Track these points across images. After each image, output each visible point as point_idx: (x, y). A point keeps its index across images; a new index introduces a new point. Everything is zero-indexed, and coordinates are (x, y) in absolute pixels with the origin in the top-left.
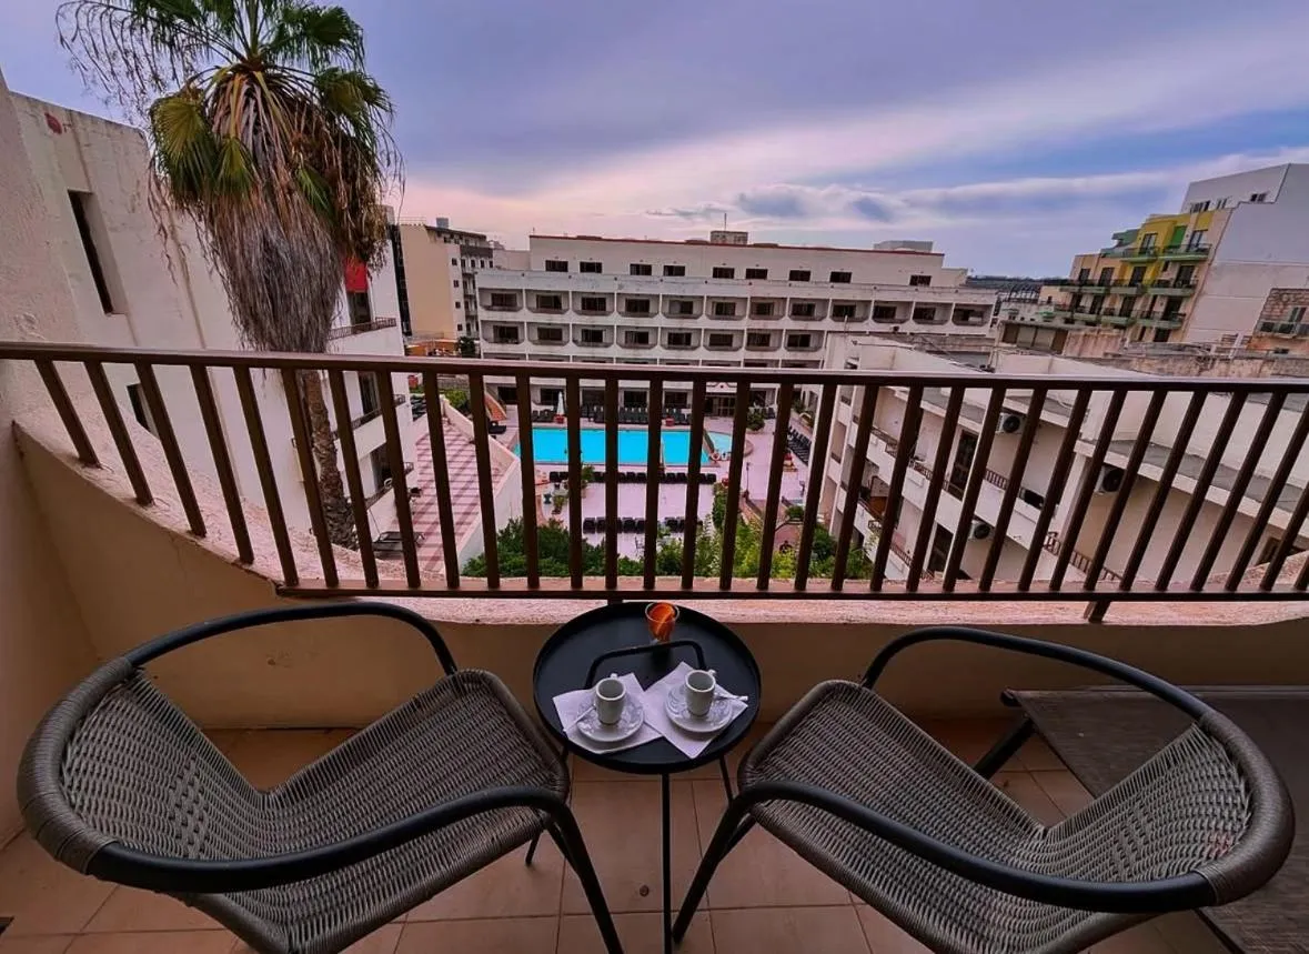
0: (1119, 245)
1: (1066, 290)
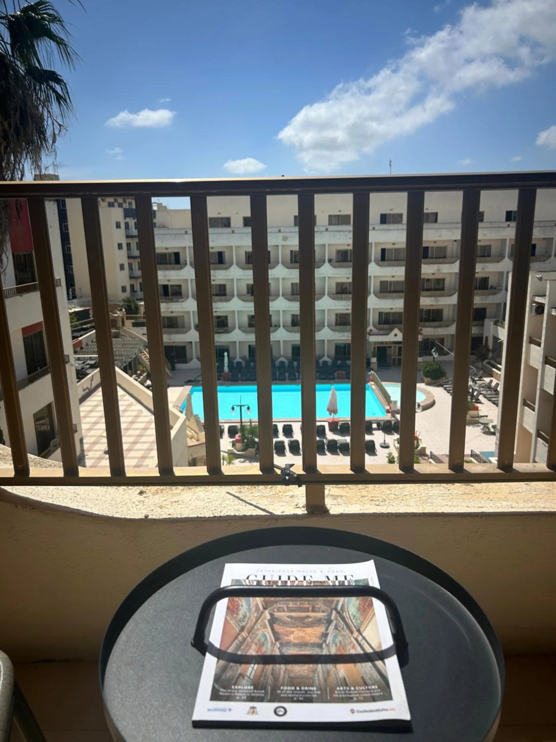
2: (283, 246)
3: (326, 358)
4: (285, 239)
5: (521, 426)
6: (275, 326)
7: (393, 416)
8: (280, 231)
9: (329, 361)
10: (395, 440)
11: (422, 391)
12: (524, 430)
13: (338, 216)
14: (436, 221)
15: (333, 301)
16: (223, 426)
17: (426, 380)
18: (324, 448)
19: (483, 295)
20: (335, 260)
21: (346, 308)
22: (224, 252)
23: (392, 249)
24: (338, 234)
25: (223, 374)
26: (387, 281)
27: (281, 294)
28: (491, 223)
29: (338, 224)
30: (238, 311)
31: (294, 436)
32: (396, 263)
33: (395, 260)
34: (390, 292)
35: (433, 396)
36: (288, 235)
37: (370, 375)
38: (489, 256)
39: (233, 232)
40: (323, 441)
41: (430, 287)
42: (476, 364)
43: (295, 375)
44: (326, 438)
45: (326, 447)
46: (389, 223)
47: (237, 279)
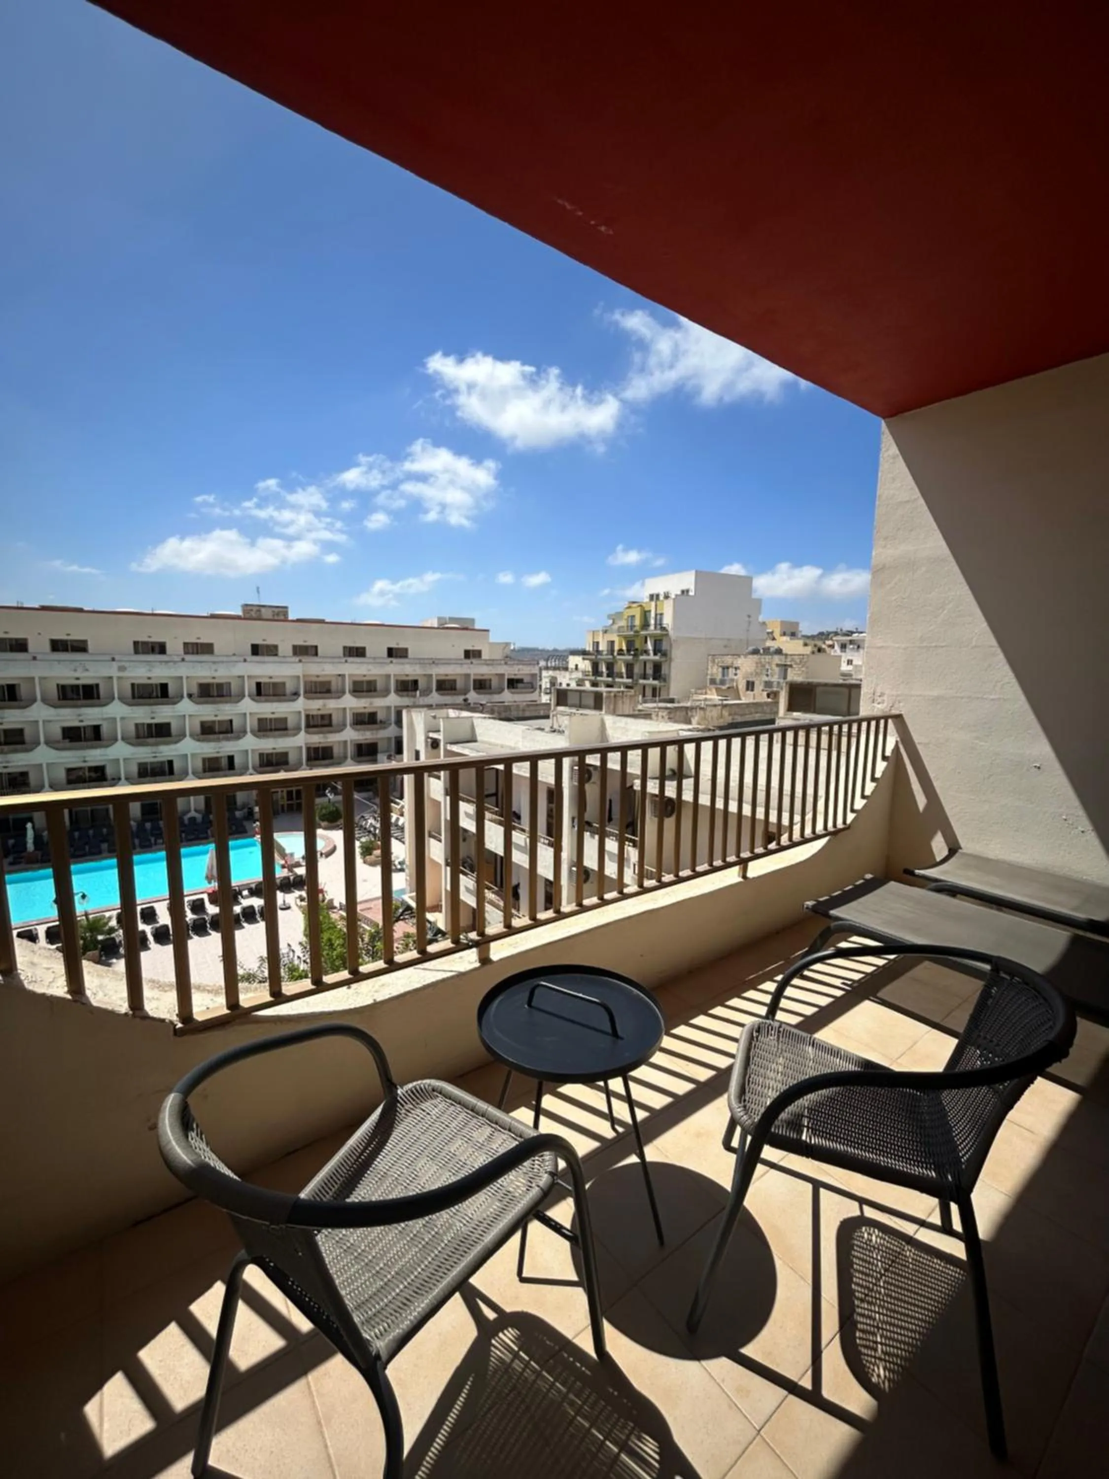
0: (614, 623)
1: (587, 659)
2: (119, 678)
3: (193, 814)
4: (122, 669)
5: (429, 857)
6: (113, 779)
7: (290, 870)
8: (113, 660)
9: (199, 817)
10: (297, 898)
11: (323, 837)
12: (433, 861)
13: (197, 644)
14: (316, 654)
15: (198, 743)
16: (36, 929)
17: (323, 824)
18: (206, 927)
19: (372, 730)
20: (196, 695)
21: (217, 750)
22: (19, 685)
23: (269, 683)
24: (199, 665)
25: (23, 854)
26: (266, 719)
27: (119, 737)
28: (374, 658)
29: (197, 653)
30: (48, 765)
31: (159, 920)
32: (275, 698)
33: (274, 695)
34: (271, 730)
35: (333, 842)
36: (127, 664)
37: (255, 827)
38: (375, 690)
39: (35, 658)
40: (204, 919)
41: (316, 723)
42: (373, 801)
43: (150, 840)
44: (207, 914)
45: (208, 925)
46: (263, 655)
47: (44, 722)
